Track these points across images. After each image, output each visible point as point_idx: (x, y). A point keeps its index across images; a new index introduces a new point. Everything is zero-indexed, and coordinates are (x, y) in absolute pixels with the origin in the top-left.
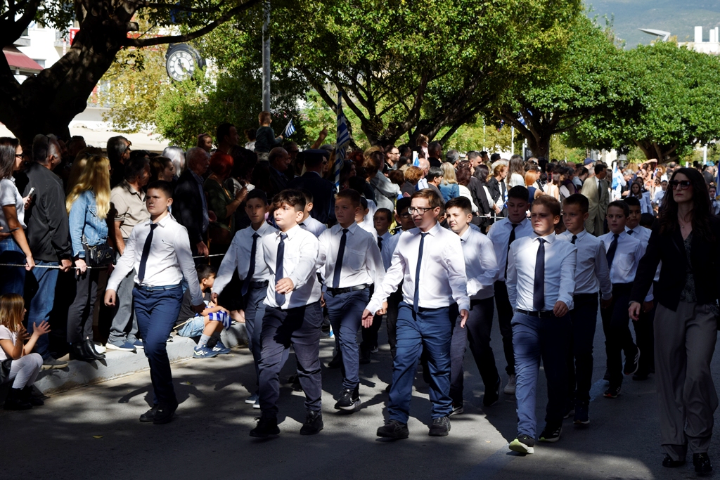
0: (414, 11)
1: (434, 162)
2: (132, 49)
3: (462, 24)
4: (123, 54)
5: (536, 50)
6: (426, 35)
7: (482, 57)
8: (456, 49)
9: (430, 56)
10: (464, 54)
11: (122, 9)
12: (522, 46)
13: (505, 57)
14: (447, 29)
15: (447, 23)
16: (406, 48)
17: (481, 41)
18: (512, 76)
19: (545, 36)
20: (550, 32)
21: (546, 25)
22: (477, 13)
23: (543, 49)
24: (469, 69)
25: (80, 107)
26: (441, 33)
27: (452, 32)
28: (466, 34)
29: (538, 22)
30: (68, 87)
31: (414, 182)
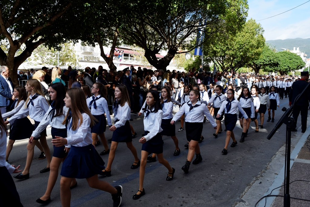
0: (231, 46)
1: (234, 74)
2: (178, 54)
3: (240, 48)
4: (176, 55)
5: (255, 53)
6: (233, 50)
7: (244, 54)
8: (239, 53)
9: (234, 54)
10: (241, 54)
11: (176, 47)
12: (252, 52)
13: (249, 54)
14: (237, 49)
15: (237, 48)
16: (229, 53)
17: (244, 51)
18: (250, 58)
19: (257, 50)
20: (258, 49)
21: (257, 48)
22: (243, 46)
23: (257, 53)
24: (241, 56)
25: (168, 64)
26: (236, 50)
27: (238, 50)
28: (241, 50)
29: (256, 48)
30: (166, 61)
31: (230, 78)
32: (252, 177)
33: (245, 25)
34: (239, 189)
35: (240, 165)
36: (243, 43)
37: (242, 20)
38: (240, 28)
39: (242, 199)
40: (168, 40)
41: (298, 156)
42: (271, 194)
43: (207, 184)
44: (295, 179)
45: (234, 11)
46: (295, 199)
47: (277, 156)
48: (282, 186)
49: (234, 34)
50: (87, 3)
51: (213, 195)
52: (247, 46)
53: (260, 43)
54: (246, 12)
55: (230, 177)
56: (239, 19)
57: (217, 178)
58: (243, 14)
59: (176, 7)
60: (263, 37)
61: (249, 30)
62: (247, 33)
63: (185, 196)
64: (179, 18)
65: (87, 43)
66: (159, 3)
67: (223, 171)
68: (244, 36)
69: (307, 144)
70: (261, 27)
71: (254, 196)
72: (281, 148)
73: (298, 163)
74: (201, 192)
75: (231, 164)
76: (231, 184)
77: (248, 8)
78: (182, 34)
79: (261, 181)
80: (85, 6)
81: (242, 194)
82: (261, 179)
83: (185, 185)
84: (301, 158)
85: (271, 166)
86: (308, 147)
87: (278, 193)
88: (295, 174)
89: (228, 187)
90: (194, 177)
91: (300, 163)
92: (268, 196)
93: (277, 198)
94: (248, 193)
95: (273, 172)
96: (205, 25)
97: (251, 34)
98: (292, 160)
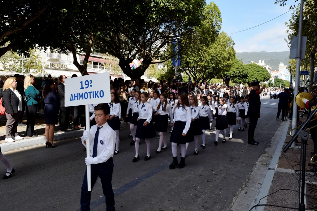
0: (203, 57)
2: (152, 64)
3: (213, 60)
4: (150, 65)
5: (226, 65)
6: (206, 62)
7: (216, 66)
8: (211, 64)
9: (206, 66)
10: (213, 65)
11: (151, 57)
12: (224, 64)
13: (220, 66)
14: (210, 61)
16: (202, 64)
17: (216, 63)
18: (222, 70)
19: (228, 62)
20: (229, 61)
21: (229, 60)
22: (215, 58)
23: (228, 65)
24: (214, 68)
25: (143, 74)
26: (208, 62)
27: (211, 61)
28: (213, 62)
29: (227, 60)
30: (141, 71)
32: (238, 188)
33: (218, 38)
34: (227, 200)
35: (224, 175)
36: (215, 55)
37: (215, 33)
38: (213, 40)
39: (232, 209)
40: (142, 50)
41: (278, 166)
42: (260, 204)
43: (196, 196)
44: (279, 189)
45: (208, 23)
46: (282, 207)
47: (257, 166)
48: (268, 195)
49: (207, 46)
50: (64, 9)
51: (203, 207)
52: (219, 58)
53: (231, 56)
54: (219, 25)
55: (217, 188)
56: (213, 32)
57: (204, 189)
58: (217, 27)
59: (155, 17)
60: (233, 50)
61: (221, 43)
62: (219, 45)
63: (176, 209)
64: (154, 28)
65: (57, 50)
66: (138, 12)
67: (209, 182)
68: (216, 48)
69: (283, 154)
70: (232, 40)
71: (242, 206)
72: (259, 158)
73: (279, 172)
74: (192, 204)
75: (215, 175)
76: (218, 195)
77: (221, 22)
78: (155, 44)
79: (247, 191)
80: (62, 12)
81: (231, 205)
82: (246, 189)
83: (174, 197)
84: (280, 168)
85: (254, 176)
86: (285, 156)
87: (266, 202)
88: (278, 183)
89: (216, 198)
90: (182, 189)
91: (281, 172)
92: (257, 205)
93: (266, 207)
94: (236, 204)
95: (256, 181)
96: (179, 36)
97: (222, 46)
98: (273, 170)
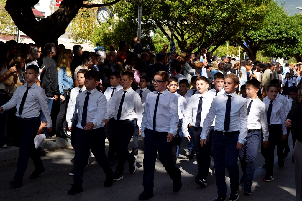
1: (209, 61)
3: (223, 3)
5: (253, 15)
6: (207, 7)
7: (230, 17)
8: (220, 13)
9: (209, 16)
10: (223, 15)
12: (247, 13)
13: (240, 17)
14: (216, 4)
15: (217, 2)
16: (198, 12)
17: (230, 10)
18: (243, 25)
19: (257, 9)
20: (260, 7)
21: (258, 4)
23: (256, 14)
24: (225, 22)
25: (63, 32)
26: (214, 6)
27: (218, 6)
28: (224, 7)
31: (201, 68)
